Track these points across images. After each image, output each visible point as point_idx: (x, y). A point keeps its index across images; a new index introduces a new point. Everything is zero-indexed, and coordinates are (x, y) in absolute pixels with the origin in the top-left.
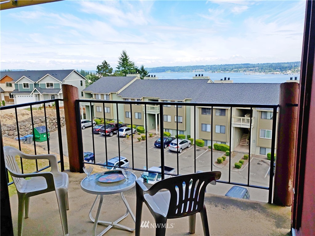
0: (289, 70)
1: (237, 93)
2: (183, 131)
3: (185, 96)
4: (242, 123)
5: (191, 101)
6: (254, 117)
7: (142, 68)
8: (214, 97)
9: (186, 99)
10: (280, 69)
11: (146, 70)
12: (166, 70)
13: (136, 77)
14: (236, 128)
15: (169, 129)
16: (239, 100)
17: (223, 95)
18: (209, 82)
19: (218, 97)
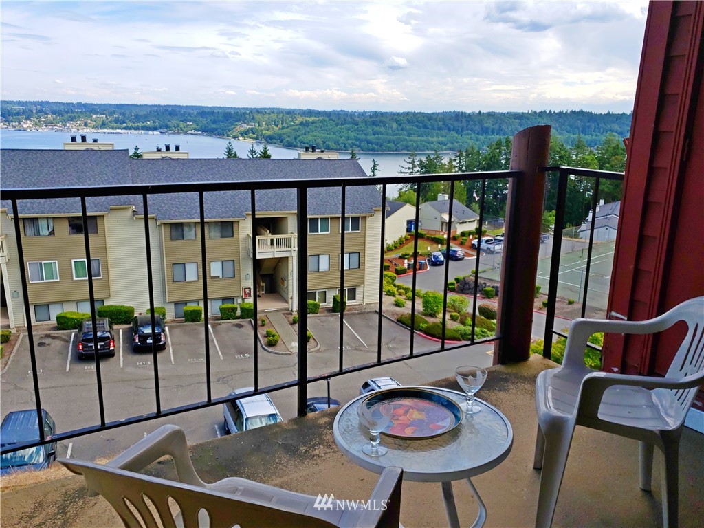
6: (7, 235)
10: (4, 117)
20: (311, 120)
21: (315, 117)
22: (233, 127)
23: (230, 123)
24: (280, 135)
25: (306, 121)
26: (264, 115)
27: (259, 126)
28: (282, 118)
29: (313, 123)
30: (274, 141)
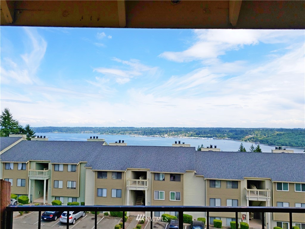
0: (166, 134)
1: (132, 156)
2: (76, 198)
3: (79, 159)
4: (137, 186)
5: (87, 164)
6: (149, 179)
7: (28, 128)
8: (110, 160)
9: (80, 162)
10: (159, 132)
11: (31, 130)
12: (52, 130)
13: (22, 137)
14: (132, 191)
15: (59, 197)
16: (134, 162)
17: (119, 157)
18: (104, 144)
19: (114, 160)
20: (282, 133)
21: (285, 131)
22: (245, 136)
23: (243, 135)
24: (267, 140)
25: (280, 133)
26: (259, 131)
27: (257, 136)
28: (268, 132)
29: (283, 134)
30: (264, 142)
